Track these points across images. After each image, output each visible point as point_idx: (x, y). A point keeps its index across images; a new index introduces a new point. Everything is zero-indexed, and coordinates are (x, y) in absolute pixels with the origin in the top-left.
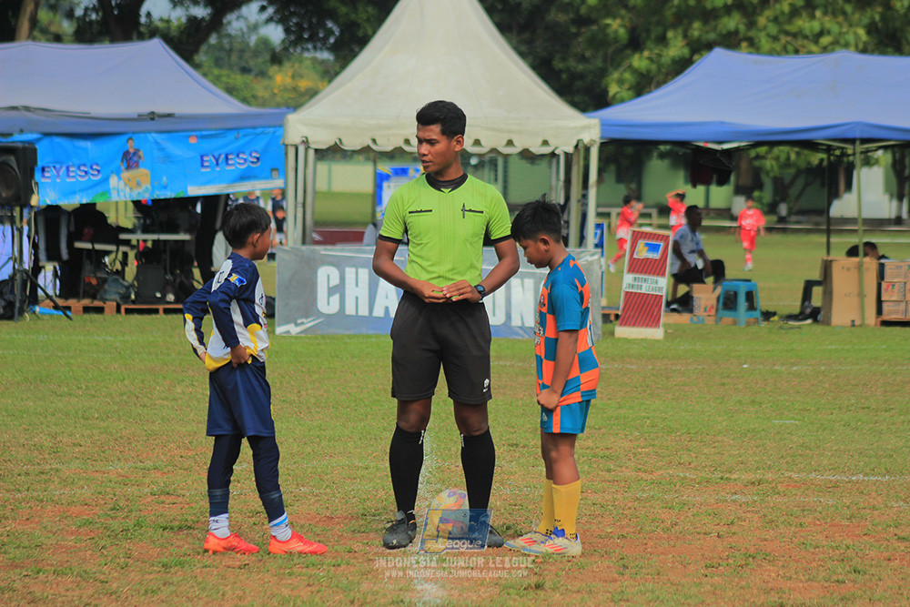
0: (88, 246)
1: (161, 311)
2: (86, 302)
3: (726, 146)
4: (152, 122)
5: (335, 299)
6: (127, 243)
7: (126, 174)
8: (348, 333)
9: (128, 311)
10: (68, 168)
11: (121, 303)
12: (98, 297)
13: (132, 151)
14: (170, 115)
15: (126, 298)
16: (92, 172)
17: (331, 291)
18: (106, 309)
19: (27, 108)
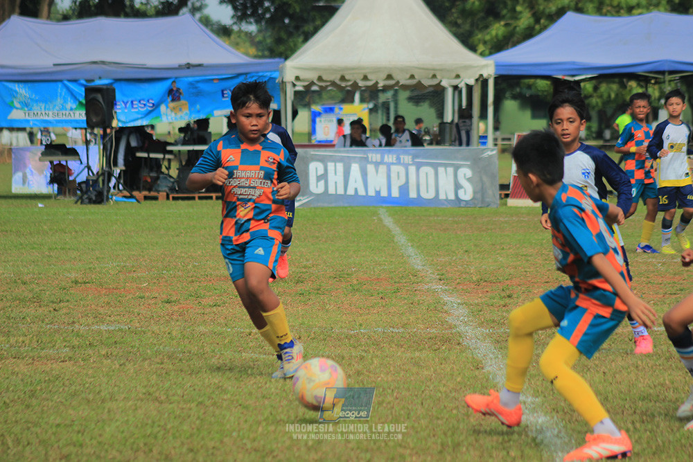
1: (197, 198)
2: (146, 193)
3: (577, 78)
4: (188, 70)
5: (322, 183)
6: (171, 152)
7: (172, 105)
8: (330, 206)
9: (174, 199)
10: (132, 102)
11: (169, 193)
12: (154, 189)
13: (175, 89)
14: (200, 65)
15: (172, 190)
16: (148, 104)
17: (319, 178)
18: (160, 198)
19: (103, 63)
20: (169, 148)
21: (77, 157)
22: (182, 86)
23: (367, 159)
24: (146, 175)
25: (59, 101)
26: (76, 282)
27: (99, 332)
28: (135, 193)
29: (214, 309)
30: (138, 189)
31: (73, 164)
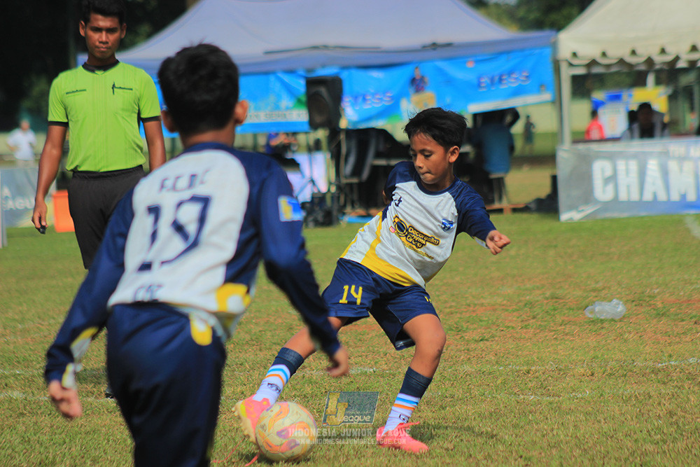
4: (435, 52)
5: (610, 188)
7: (414, 97)
8: (622, 216)
13: (418, 78)
16: (385, 99)
17: (606, 181)
19: (326, 47)
23: (666, 155)
25: (272, 99)
29: (481, 344)
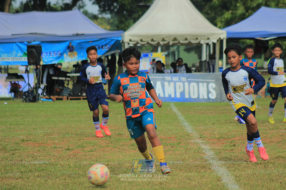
0: (56, 78)
1: (82, 99)
2: (57, 97)
3: (267, 39)
4: (77, 37)
6: (69, 77)
7: (69, 53)
9: (71, 99)
10: (50, 53)
11: (68, 97)
12: (61, 95)
13: (71, 46)
14: (83, 35)
15: (70, 95)
16: (58, 54)
18: (64, 99)
19: (36, 34)
20: (68, 75)
21: (23, 80)
22: (74, 44)
23: (164, 79)
24: (57, 88)
25: (14, 52)
26: (23, 140)
27: (35, 165)
28: (52, 97)
29: (91, 153)
30: (53, 95)
31: (21, 83)
